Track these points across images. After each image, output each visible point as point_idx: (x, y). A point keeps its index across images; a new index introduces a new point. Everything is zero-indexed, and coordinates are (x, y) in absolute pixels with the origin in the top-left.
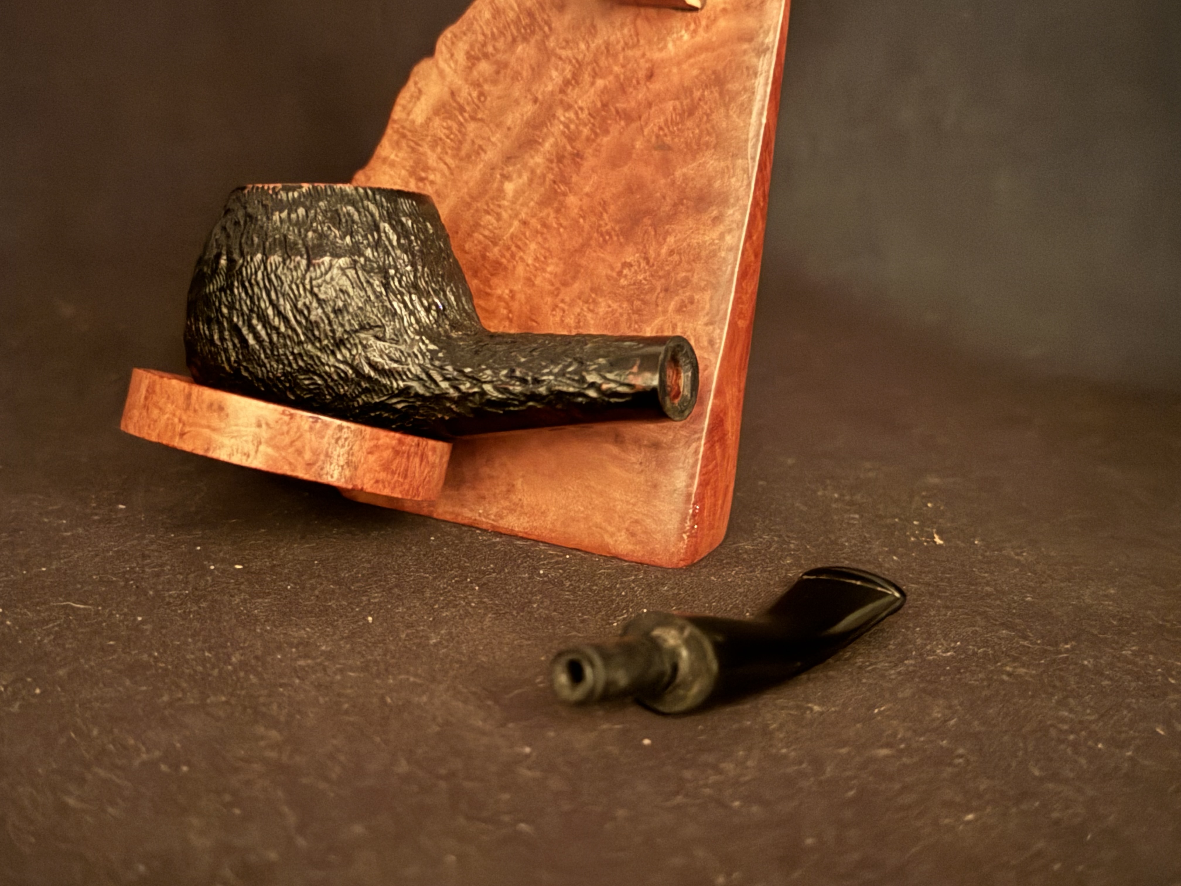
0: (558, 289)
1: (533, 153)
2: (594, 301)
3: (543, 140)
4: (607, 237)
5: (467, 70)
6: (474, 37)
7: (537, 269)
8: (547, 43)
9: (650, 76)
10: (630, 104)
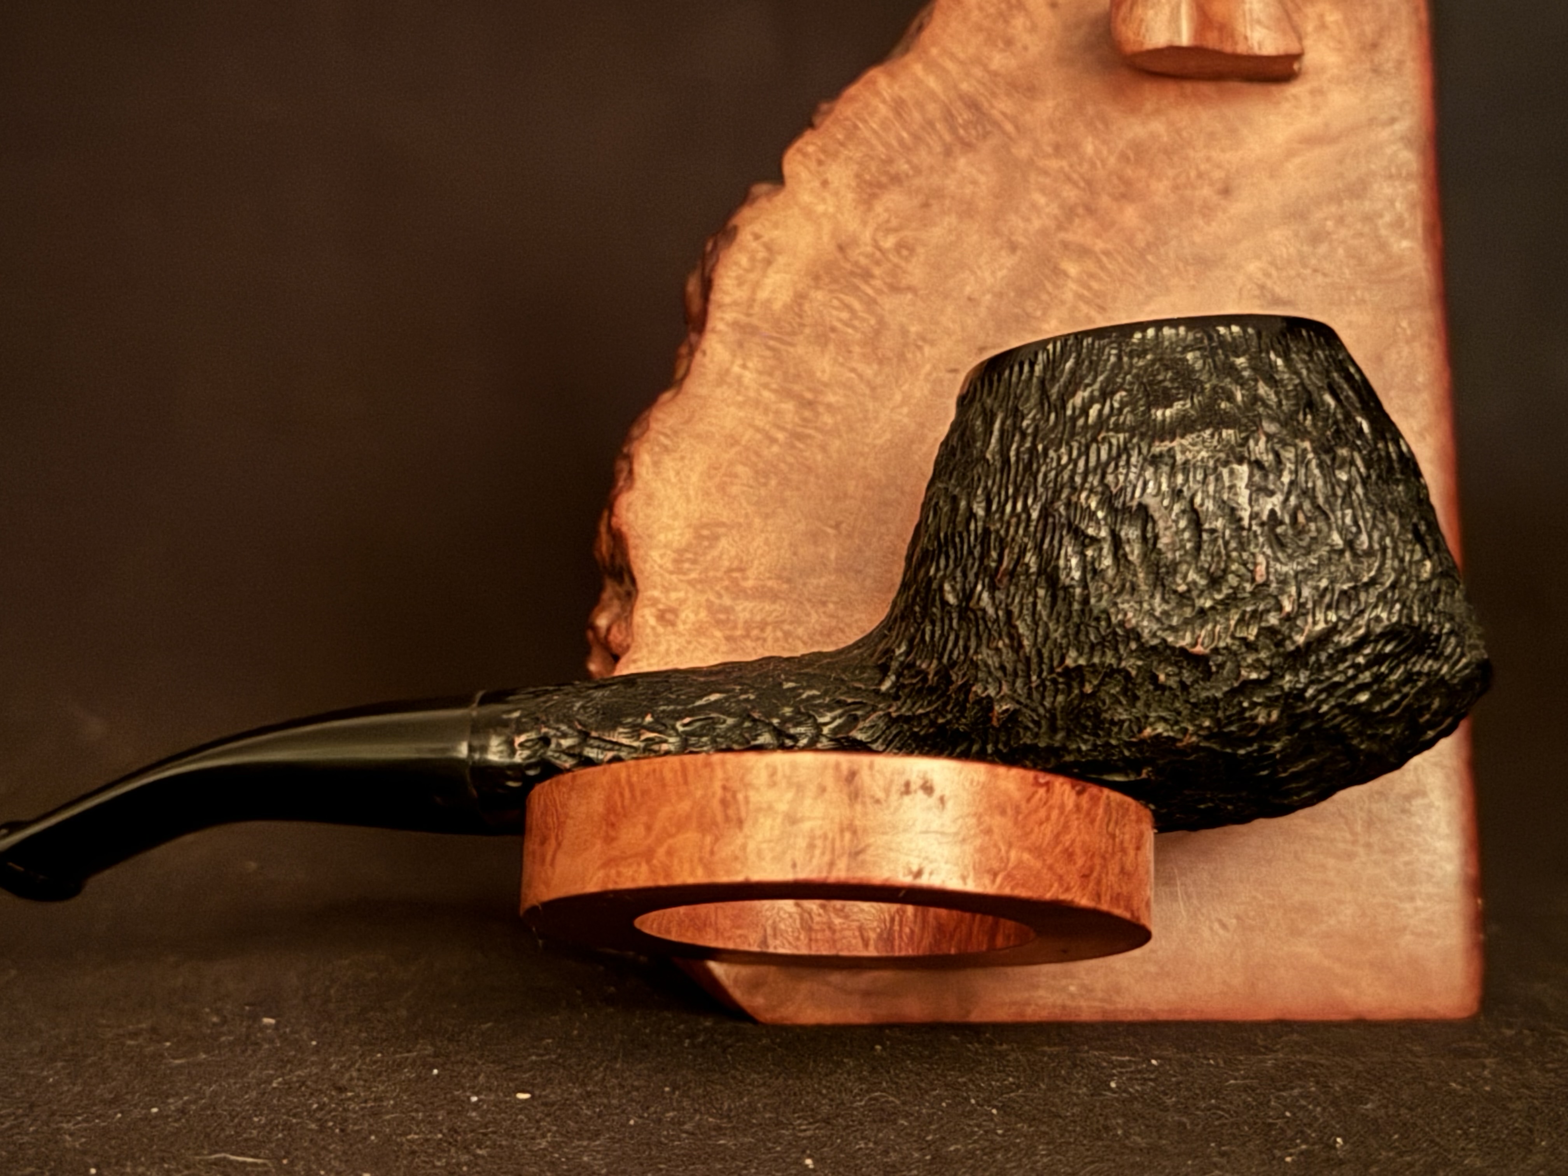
5: (862, 208)
6: (866, 151)
8: (1015, 151)
9: (1226, 191)
10: (1198, 239)
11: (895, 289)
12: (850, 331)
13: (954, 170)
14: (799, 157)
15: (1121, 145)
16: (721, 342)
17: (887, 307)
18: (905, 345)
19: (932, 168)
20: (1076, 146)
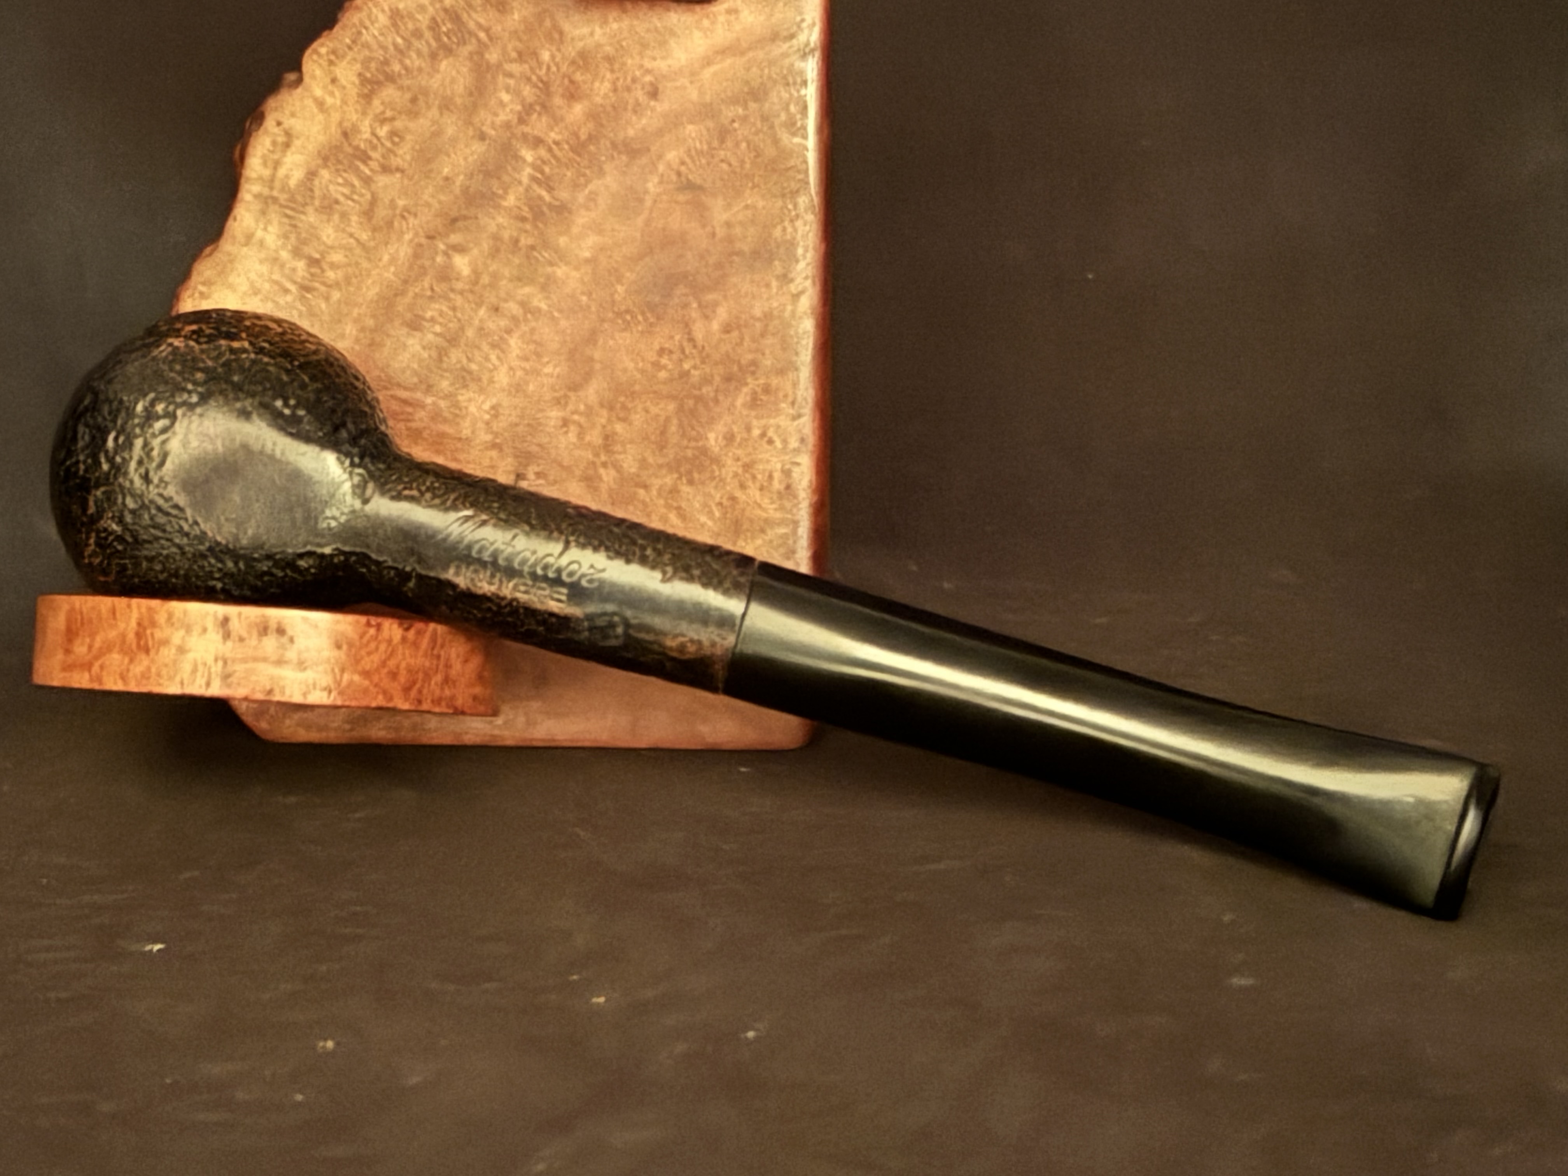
0: (566, 396)
1: (491, 210)
2: (624, 407)
3: (506, 192)
4: (628, 317)
5: (363, 102)
6: (367, 53)
7: (526, 372)
8: (487, 56)
9: (654, 94)
10: (631, 132)
11: (386, 169)
12: (350, 203)
13: (438, 71)
14: (315, 57)
15: (573, 54)
16: (248, 210)
17: (380, 184)
18: (394, 216)
19: (420, 70)
20: (535, 54)
